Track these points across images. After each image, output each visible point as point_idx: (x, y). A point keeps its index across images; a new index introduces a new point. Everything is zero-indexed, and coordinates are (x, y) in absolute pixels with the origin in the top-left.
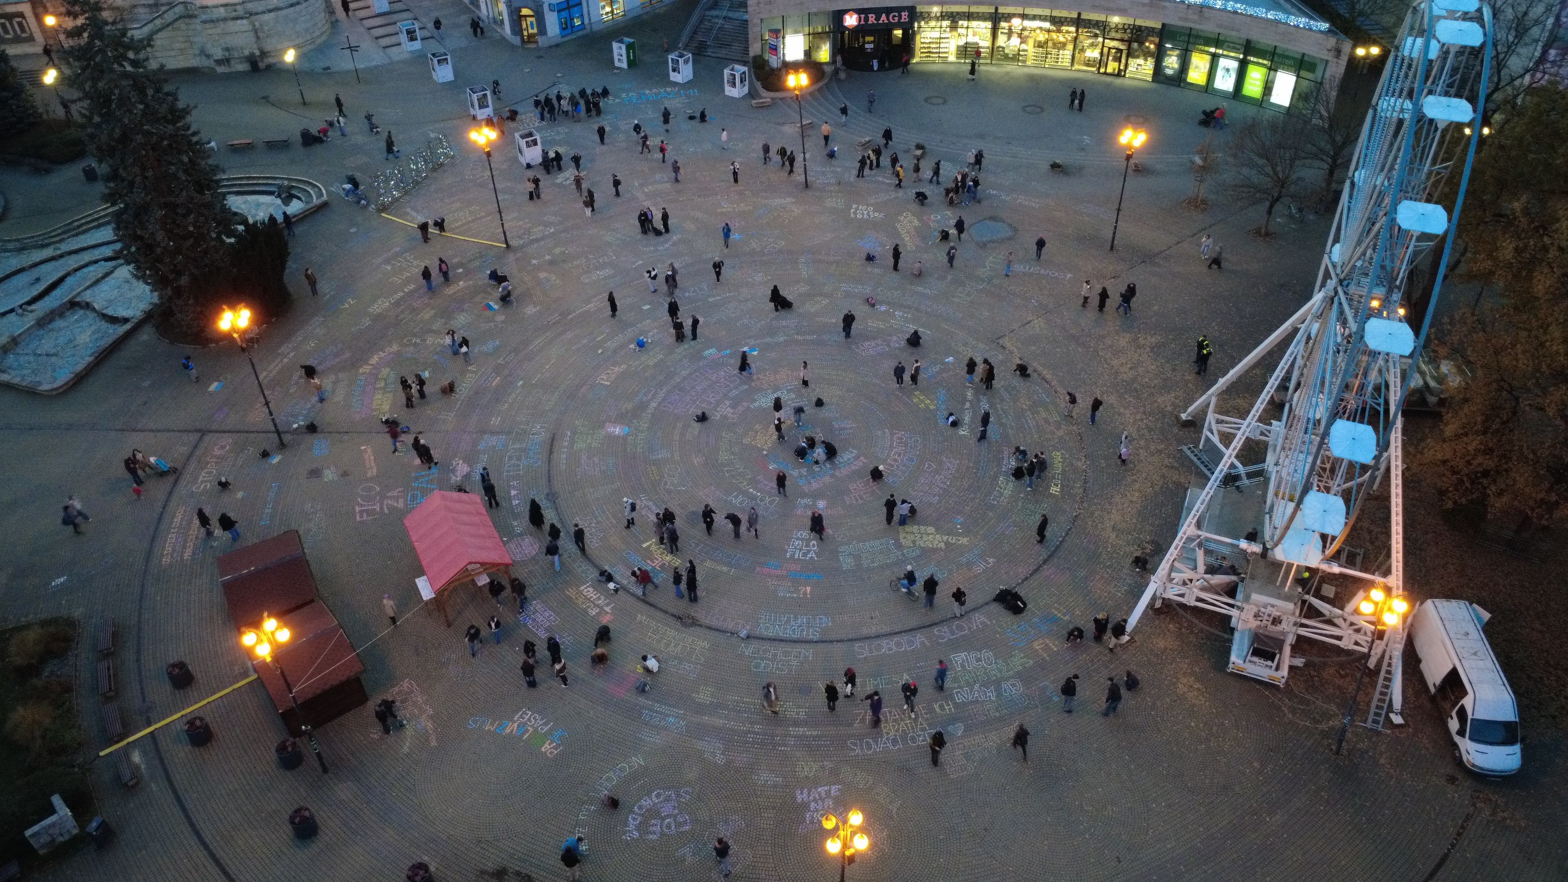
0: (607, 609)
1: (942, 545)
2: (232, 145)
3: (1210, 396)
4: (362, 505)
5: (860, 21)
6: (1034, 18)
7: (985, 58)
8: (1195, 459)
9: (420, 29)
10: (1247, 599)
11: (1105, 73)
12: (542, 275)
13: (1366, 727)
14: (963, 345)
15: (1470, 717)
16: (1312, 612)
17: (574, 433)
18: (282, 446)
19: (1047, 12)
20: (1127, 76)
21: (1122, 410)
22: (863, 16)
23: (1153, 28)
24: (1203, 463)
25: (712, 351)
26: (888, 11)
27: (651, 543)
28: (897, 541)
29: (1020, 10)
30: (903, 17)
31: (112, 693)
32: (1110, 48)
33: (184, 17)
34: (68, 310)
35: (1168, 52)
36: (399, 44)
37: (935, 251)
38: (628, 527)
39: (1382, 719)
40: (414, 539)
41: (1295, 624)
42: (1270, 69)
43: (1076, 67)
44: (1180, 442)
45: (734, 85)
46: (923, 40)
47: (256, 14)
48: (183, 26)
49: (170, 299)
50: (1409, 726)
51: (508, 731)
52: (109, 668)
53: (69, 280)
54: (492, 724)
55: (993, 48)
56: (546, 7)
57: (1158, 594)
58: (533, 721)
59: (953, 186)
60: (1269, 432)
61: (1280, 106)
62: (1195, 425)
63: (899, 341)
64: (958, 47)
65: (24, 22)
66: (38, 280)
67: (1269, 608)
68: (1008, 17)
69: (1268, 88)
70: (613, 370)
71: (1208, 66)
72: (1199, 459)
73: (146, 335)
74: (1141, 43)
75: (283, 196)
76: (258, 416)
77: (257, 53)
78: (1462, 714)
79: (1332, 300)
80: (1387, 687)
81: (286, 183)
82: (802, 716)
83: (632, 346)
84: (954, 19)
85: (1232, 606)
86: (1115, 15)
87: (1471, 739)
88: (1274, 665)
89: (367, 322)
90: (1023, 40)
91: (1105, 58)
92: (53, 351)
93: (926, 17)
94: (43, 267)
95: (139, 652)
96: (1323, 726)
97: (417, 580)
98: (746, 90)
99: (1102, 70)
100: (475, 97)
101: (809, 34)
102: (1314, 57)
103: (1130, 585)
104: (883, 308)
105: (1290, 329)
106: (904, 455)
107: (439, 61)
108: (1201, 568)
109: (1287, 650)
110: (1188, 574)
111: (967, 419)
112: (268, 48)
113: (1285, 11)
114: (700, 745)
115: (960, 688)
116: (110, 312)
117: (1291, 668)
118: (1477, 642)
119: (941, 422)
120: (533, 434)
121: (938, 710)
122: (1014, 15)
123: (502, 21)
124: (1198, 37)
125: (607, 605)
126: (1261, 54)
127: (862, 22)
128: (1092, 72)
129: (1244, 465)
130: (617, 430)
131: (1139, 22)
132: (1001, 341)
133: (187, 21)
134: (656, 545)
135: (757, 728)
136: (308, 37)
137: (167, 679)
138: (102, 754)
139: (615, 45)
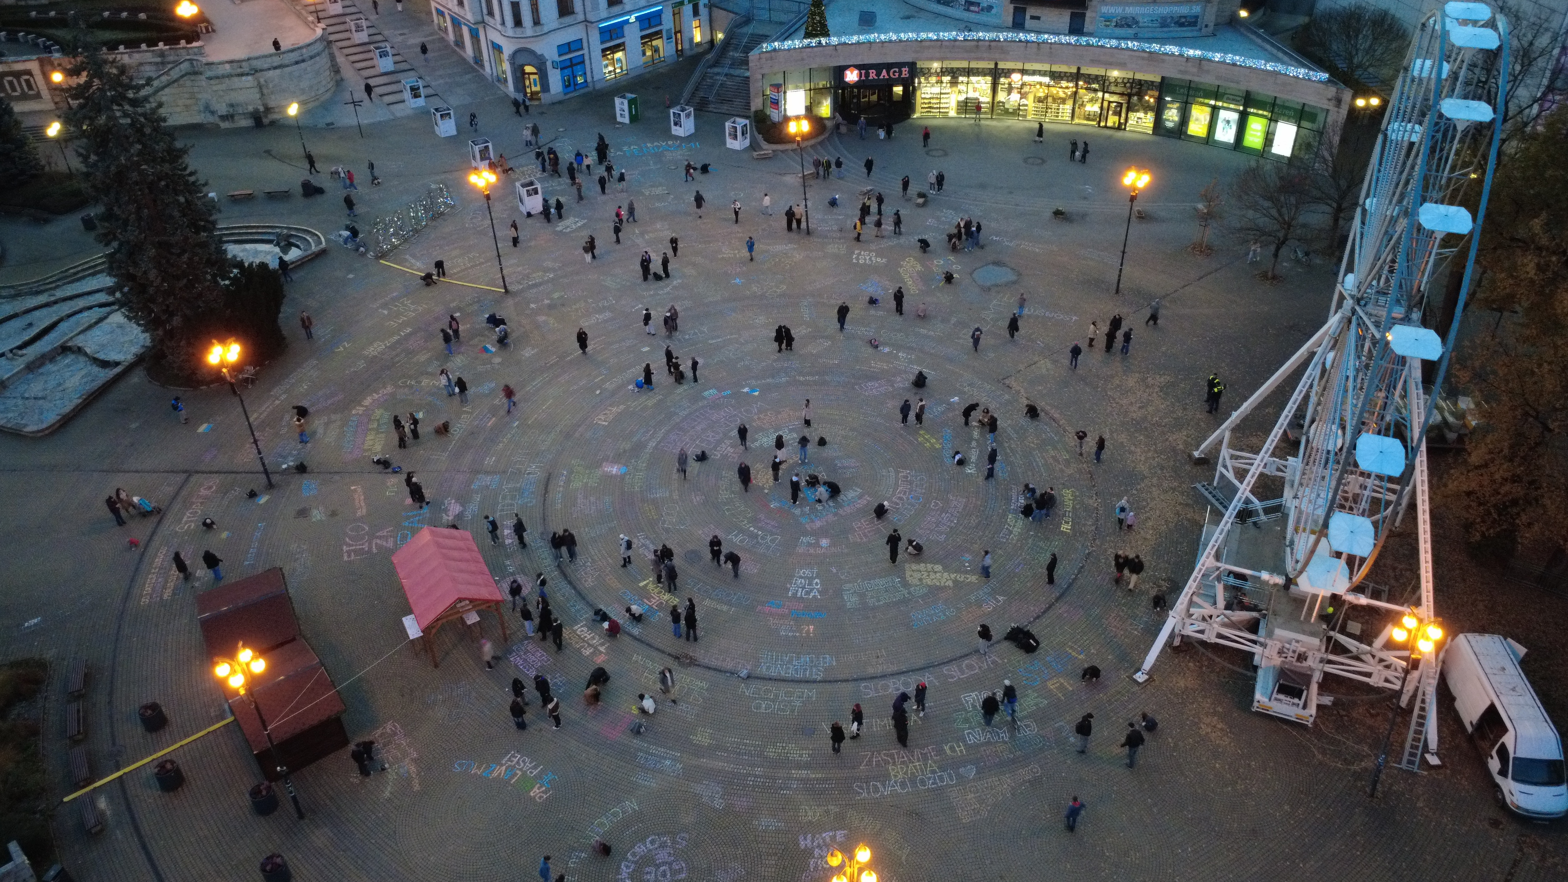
0: (602, 649)
1: (950, 583)
2: (233, 196)
3: (1224, 431)
4: (350, 545)
5: (861, 76)
6: (1034, 73)
7: (985, 113)
8: (1210, 497)
9: (424, 87)
10: (1270, 634)
11: (1106, 127)
12: (541, 318)
13: (1401, 768)
14: (969, 385)
15: (1511, 755)
16: (1339, 649)
17: (571, 472)
18: (270, 486)
19: (1046, 67)
20: (1128, 129)
21: (1133, 448)
22: (863, 72)
23: (1152, 82)
24: (1218, 500)
25: (713, 391)
26: (889, 66)
27: (648, 582)
28: (903, 578)
29: (1019, 66)
30: (904, 73)
31: (80, 737)
32: (1110, 102)
33: (190, 74)
34: (59, 355)
35: (1169, 105)
36: (403, 101)
37: (939, 294)
38: (624, 566)
39: (1417, 760)
40: (401, 575)
41: (1321, 661)
42: (1271, 120)
43: (1076, 121)
44: (1194, 479)
45: (735, 137)
46: (923, 96)
47: (261, 70)
48: (189, 83)
49: (162, 341)
50: (1447, 768)
51: (495, 774)
52: (78, 711)
53: (63, 326)
54: (479, 768)
55: (993, 103)
56: (549, 64)
57: (1177, 631)
58: (522, 764)
59: (956, 231)
60: (1286, 467)
61: (1283, 157)
62: (1208, 463)
63: (904, 382)
64: (958, 102)
65: (32, 79)
66: (30, 325)
67: (1294, 643)
68: (1008, 73)
69: (1269, 139)
70: (610, 410)
71: (1208, 118)
72: (1214, 496)
73: (137, 378)
74: (1140, 95)
75: (282, 244)
76: (247, 456)
77: (262, 109)
78: (1503, 753)
79: (1350, 321)
80: (1422, 725)
81: (285, 231)
82: (805, 758)
83: (631, 387)
84: (954, 74)
85: (1255, 642)
86: (1114, 69)
87: (1514, 779)
88: (1301, 703)
89: (362, 364)
90: (1023, 96)
91: (1105, 112)
92: (40, 395)
93: (926, 73)
94: (37, 313)
95: (111, 694)
96: (1355, 767)
97: (404, 619)
98: (747, 142)
99: (1102, 124)
100: (477, 149)
101: (810, 90)
102: (1314, 107)
103: (1147, 622)
104: (887, 350)
105: (1306, 355)
106: (910, 494)
107: (442, 116)
108: (1221, 603)
109: (1314, 688)
110: (1208, 610)
111: (973, 458)
112: (271, 104)
113: (1283, 63)
114: (698, 788)
115: (972, 729)
116: (102, 356)
117: (1319, 707)
118: (1515, 676)
119: (948, 461)
120: (529, 474)
121: (948, 752)
122: (1013, 71)
123: (506, 80)
124: (1197, 89)
125: (602, 644)
126: (1260, 105)
127: (863, 78)
128: (1093, 126)
129: (1260, 500)
130: (614, 470)
131: (1139, 76)
132: (1007, 382)
133: (193, 78)
134: (653, 584)
135: (758, 771)
136: (313, 94)
137: (139, 721)
138: (66, 799)
139: (617, 101)
